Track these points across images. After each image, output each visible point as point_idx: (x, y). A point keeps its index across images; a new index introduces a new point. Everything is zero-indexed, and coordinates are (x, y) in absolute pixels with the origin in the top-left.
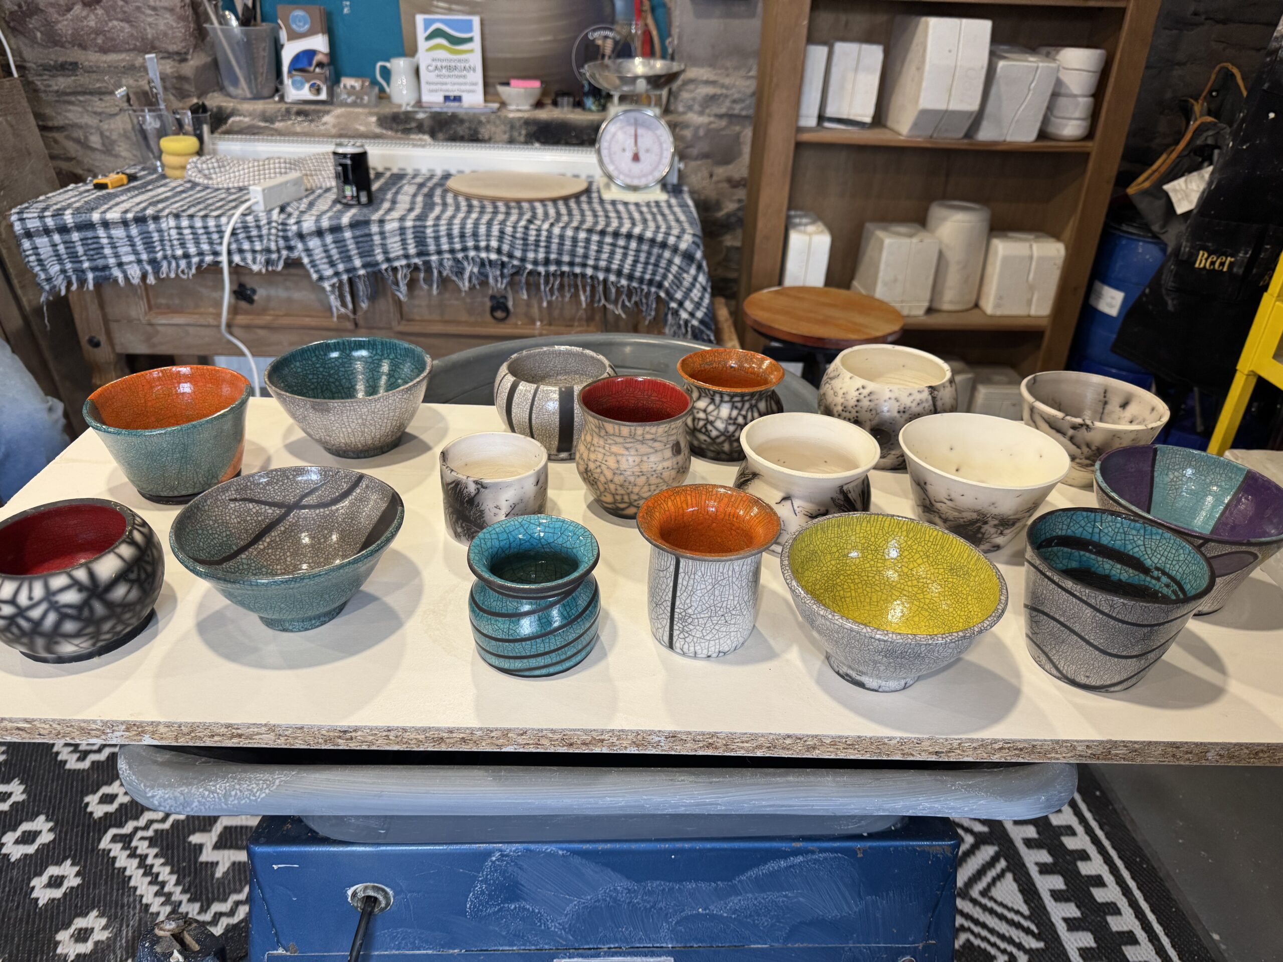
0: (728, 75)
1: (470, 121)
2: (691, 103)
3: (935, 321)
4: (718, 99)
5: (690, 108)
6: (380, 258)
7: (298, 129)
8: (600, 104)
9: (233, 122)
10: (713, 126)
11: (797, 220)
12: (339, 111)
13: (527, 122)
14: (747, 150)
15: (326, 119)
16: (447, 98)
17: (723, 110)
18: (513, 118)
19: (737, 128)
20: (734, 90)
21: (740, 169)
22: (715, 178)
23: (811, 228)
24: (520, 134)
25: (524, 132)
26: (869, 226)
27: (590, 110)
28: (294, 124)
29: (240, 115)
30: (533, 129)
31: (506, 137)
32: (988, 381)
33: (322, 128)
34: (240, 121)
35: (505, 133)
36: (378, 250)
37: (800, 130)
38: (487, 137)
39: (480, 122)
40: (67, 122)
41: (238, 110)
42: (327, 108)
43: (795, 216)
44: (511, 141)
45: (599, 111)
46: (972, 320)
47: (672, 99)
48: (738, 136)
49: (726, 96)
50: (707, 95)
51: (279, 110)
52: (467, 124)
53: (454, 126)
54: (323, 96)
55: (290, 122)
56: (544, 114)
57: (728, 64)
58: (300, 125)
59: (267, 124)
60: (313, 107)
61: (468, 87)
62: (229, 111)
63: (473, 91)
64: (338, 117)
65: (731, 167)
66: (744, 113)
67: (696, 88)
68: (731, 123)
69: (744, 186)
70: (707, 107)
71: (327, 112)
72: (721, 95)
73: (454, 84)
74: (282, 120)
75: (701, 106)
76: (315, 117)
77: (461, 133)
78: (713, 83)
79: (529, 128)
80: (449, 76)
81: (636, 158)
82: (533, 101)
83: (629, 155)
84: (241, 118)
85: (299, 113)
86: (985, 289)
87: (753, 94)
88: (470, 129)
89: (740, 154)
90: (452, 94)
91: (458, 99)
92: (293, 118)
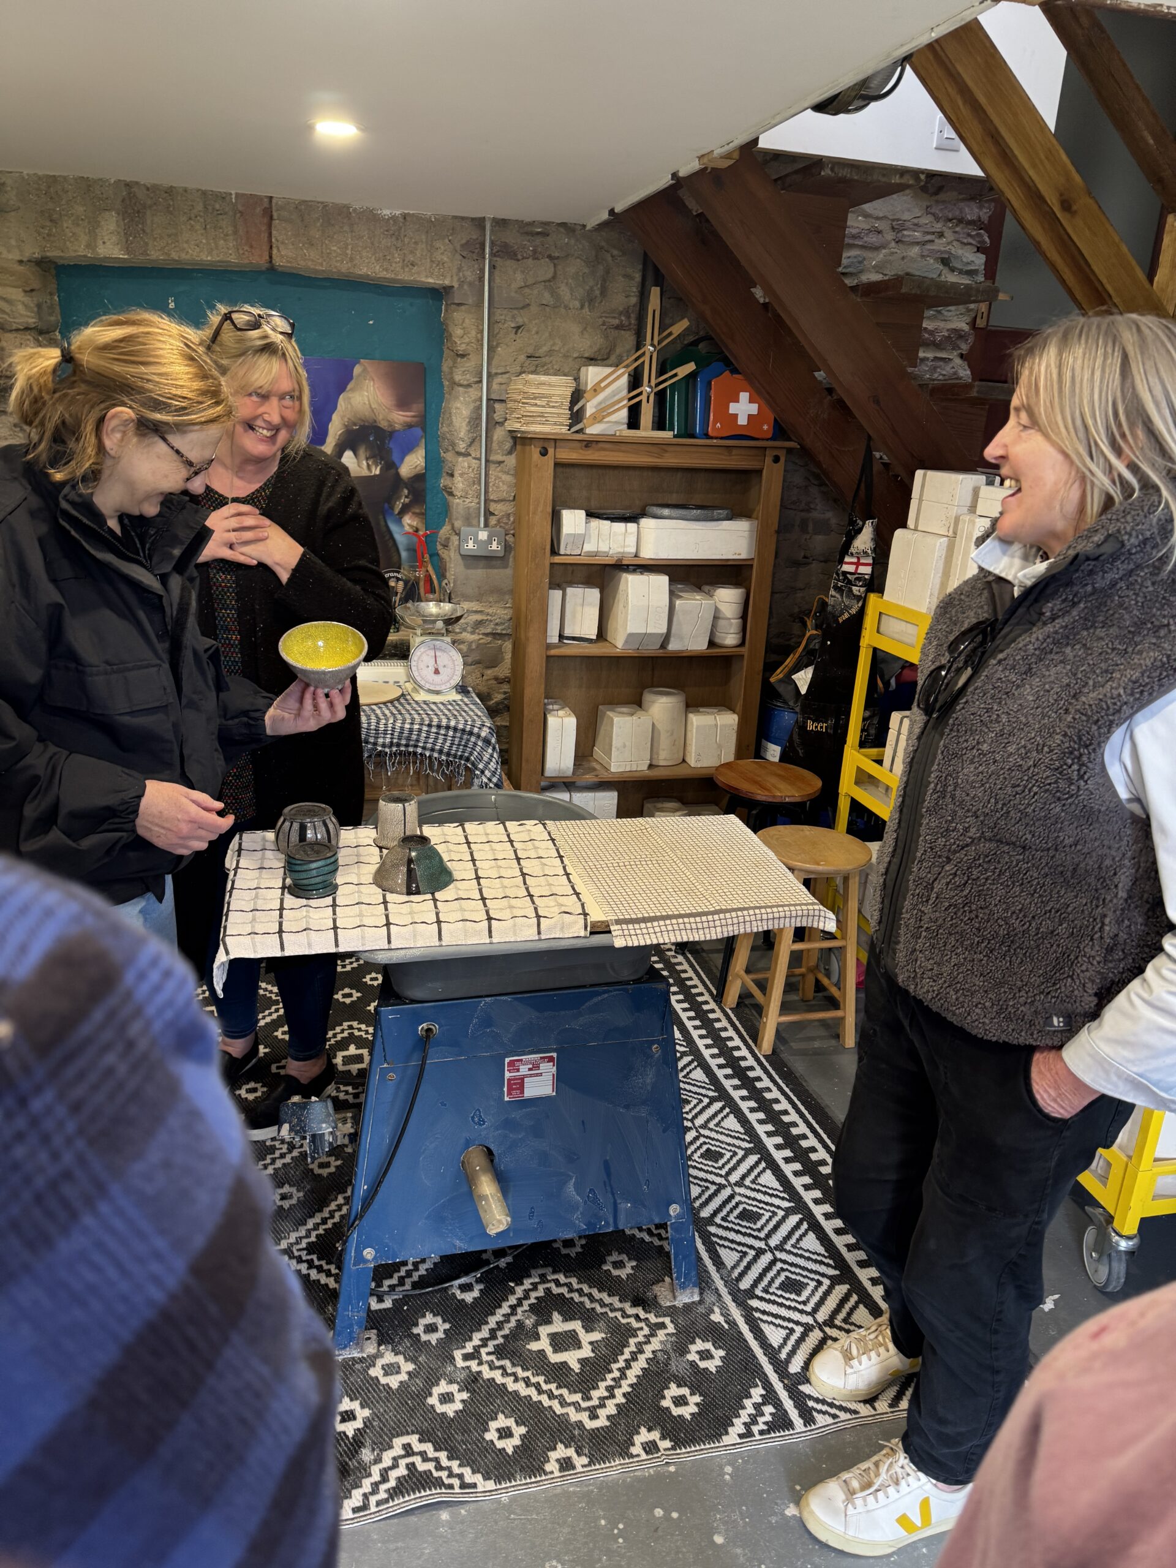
0: (490, 607)
3: (656, 774)
4: (485, 623)
5: (464, 630)
10: (482, 642)
11: (550, 707)
14: (508, 656)
17: (489, 630)
19: (500, 642)
20: (496, 617)
21: (504, 669)
22: (487, 677)
23: (561, 713)
26: (600, 707)
37: (549, 646)
43: (549, 704)
46: (681, 772)
48: (501, 645)
49: (491, 621)
57: (491, 599)
65: (497, 669)
66: (504, 632)
68: (495, 639)
69: (509, 682)
70: (477, 629)
72: (487, 620)
78: (481, 612)
81: (437, 672)
83: (432, 669)
86: (688, 748)
87: (511, 619)
89: (503, 659)
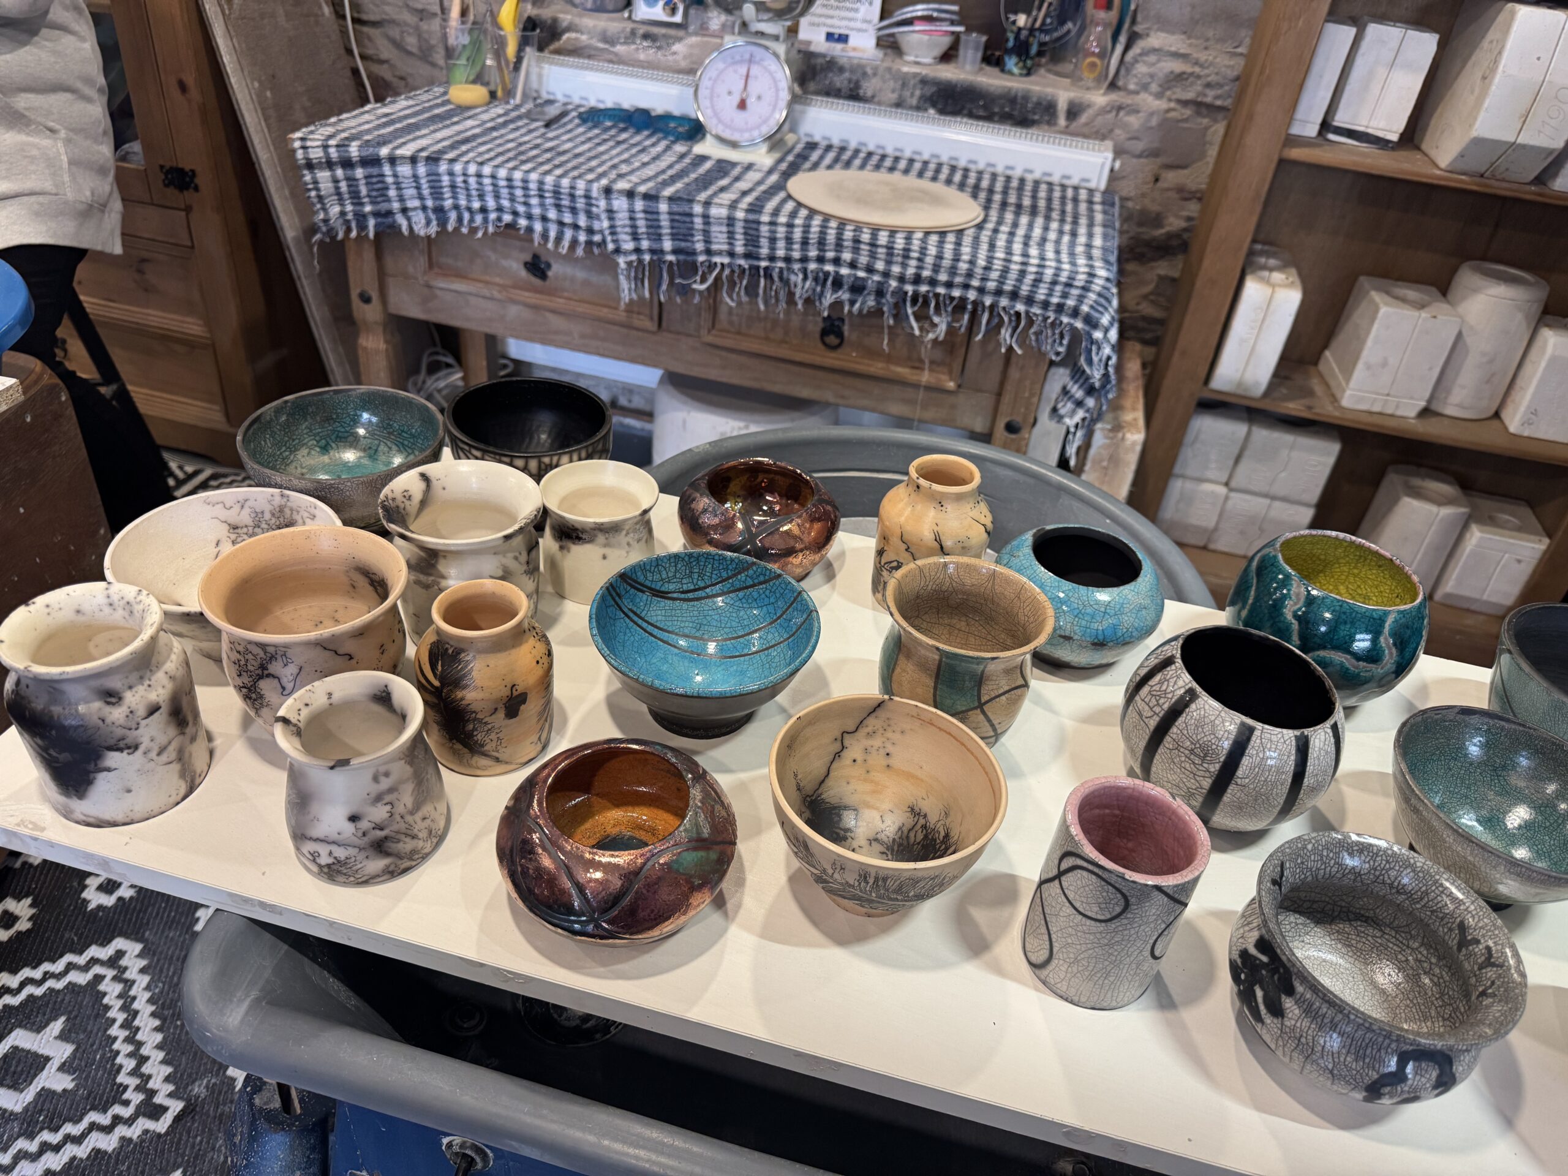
0: (1206, 48)
1: (853, 70)
2: (1148, 80)
3: (1431, 430)
4: (1187, 79)
5: (1145, 87)
6: (700, 246)
7: (642, 56)
8: (1025, 67)
9: (568, 39)
10: (1172, 114)
11: (1262, 260)
12: (694, 40)
13: (924, 81)
14: (1213, 152)
15: (677, 47)
16: (830, 37)
17: (1190, 95)
18: (907, 73)
19: (1205, 121)
20: (1211, 68)
21: (1196, 177)
22: (1160, 184)
23: (1277, 277)
24: (912, 95)
25: (918, 93)
26: (1362, 279)
27: (1010, 73)
28: (638, 49)
29: (577, 31)
30: (930, 90)
31: (893, 97)
32: (1489, 521)
33: (670, 58)
34: (576, 39)
35: (893, 91)
36: (699, 237)
37: (1292, 141)
38: (869, 94)
39: (865, 74)
40: (384, 16)
41: (576, 25)
42: (681, 33)
44: (899, 104)
45: (1021, 75)
46: (1484, 437)
47: (1123, 72)
48: (1207, 128)
49: (1199, 77)
50: (1172, 72)
51: (623, 30)
52: (847, 75)
53: (830, 75)
54: (678, 18)
55: (633, 47)
56: (949, 73)
57: (1210, 33)
58: (645, 52)
59: (607, 46)
60: (663, 31)
61: (858, 25)
62: (565, 24)
63: (866, 31)
64: (692, 46)
65: (1186, 172)
66: (1219, 103)
67: (1159, 61)
68: (1198, 114)
69: (1200, 199)
70: (1169, 88)
71: (680, 39)
72: (1192, 74)
73: (843, 19)
74: (625, 43)
75: (1160, 86)
76: (664, 44)
77: (838, 85)
78: (1184, 57)
79: (926, 88)
80: (838, 8)
82: (938, 52)
84: (578, 35)
85: (646, 36)
86: (1515, 395)
87: (1237, 79)
88: (850, 81)
89: (1203, 155)
90: (837, 31)
91: (843, 39)
92: (638, 42)
